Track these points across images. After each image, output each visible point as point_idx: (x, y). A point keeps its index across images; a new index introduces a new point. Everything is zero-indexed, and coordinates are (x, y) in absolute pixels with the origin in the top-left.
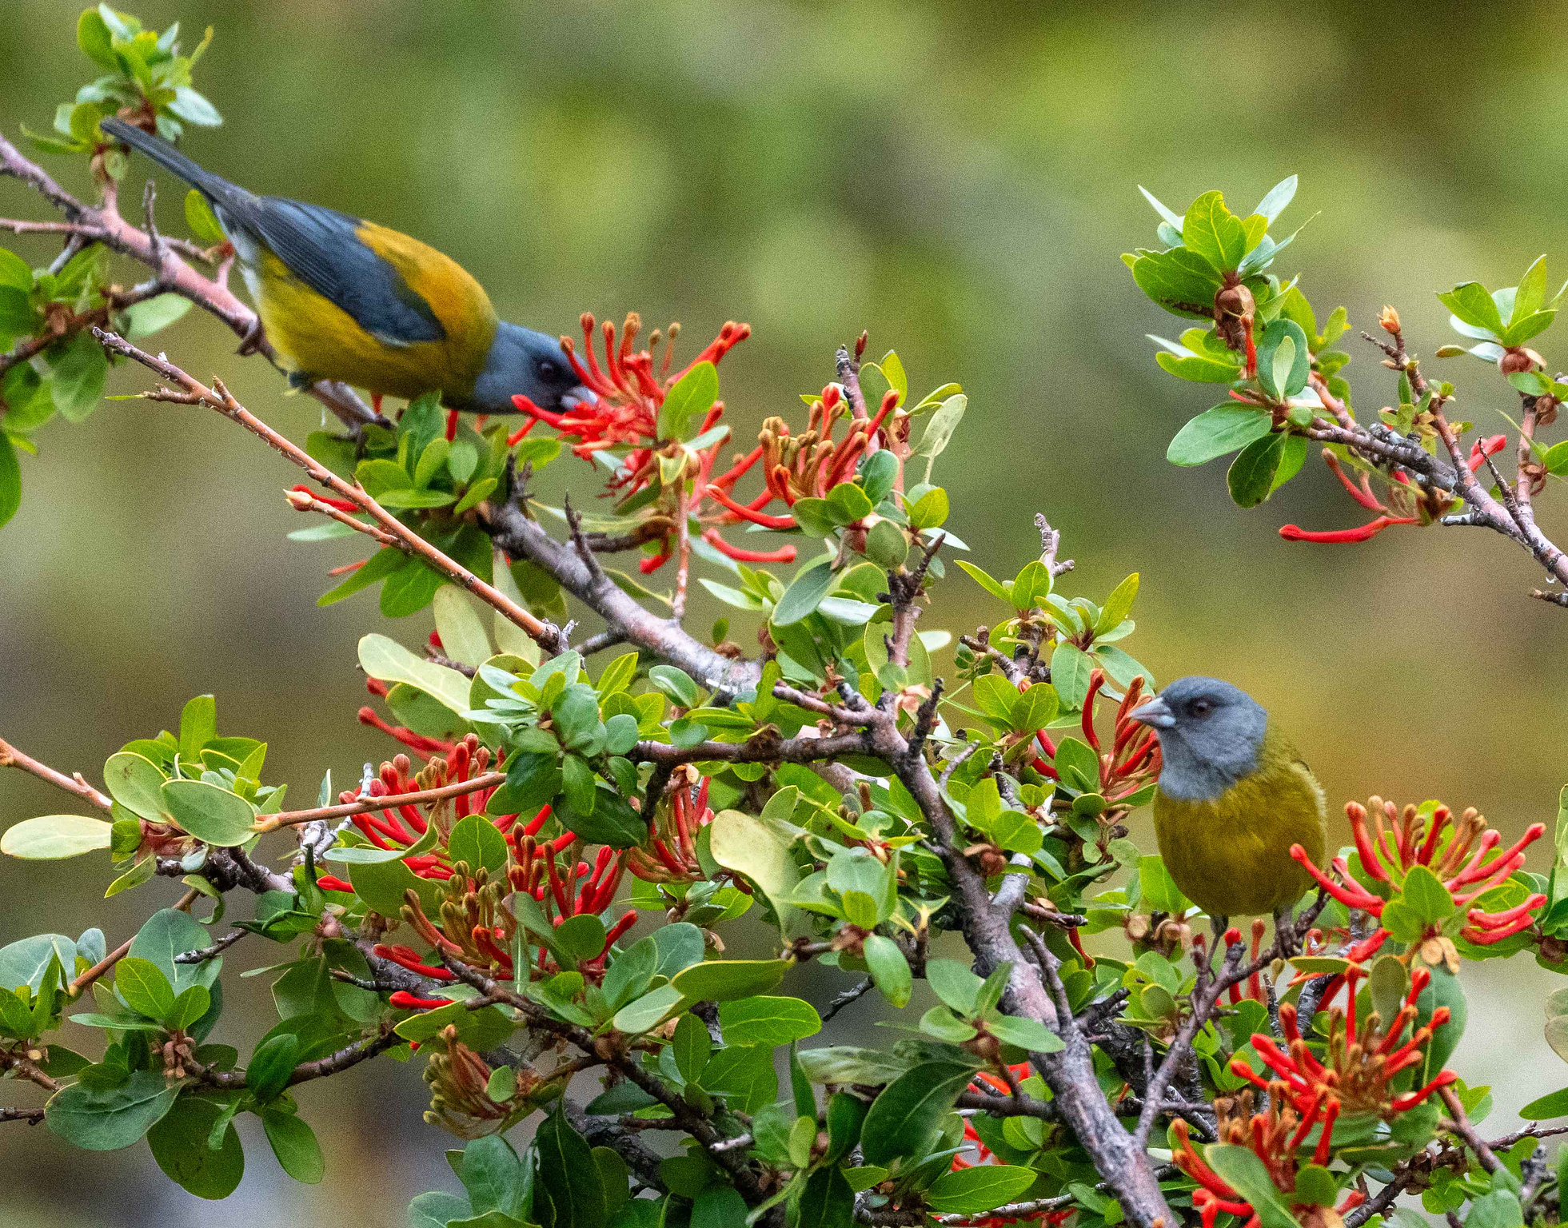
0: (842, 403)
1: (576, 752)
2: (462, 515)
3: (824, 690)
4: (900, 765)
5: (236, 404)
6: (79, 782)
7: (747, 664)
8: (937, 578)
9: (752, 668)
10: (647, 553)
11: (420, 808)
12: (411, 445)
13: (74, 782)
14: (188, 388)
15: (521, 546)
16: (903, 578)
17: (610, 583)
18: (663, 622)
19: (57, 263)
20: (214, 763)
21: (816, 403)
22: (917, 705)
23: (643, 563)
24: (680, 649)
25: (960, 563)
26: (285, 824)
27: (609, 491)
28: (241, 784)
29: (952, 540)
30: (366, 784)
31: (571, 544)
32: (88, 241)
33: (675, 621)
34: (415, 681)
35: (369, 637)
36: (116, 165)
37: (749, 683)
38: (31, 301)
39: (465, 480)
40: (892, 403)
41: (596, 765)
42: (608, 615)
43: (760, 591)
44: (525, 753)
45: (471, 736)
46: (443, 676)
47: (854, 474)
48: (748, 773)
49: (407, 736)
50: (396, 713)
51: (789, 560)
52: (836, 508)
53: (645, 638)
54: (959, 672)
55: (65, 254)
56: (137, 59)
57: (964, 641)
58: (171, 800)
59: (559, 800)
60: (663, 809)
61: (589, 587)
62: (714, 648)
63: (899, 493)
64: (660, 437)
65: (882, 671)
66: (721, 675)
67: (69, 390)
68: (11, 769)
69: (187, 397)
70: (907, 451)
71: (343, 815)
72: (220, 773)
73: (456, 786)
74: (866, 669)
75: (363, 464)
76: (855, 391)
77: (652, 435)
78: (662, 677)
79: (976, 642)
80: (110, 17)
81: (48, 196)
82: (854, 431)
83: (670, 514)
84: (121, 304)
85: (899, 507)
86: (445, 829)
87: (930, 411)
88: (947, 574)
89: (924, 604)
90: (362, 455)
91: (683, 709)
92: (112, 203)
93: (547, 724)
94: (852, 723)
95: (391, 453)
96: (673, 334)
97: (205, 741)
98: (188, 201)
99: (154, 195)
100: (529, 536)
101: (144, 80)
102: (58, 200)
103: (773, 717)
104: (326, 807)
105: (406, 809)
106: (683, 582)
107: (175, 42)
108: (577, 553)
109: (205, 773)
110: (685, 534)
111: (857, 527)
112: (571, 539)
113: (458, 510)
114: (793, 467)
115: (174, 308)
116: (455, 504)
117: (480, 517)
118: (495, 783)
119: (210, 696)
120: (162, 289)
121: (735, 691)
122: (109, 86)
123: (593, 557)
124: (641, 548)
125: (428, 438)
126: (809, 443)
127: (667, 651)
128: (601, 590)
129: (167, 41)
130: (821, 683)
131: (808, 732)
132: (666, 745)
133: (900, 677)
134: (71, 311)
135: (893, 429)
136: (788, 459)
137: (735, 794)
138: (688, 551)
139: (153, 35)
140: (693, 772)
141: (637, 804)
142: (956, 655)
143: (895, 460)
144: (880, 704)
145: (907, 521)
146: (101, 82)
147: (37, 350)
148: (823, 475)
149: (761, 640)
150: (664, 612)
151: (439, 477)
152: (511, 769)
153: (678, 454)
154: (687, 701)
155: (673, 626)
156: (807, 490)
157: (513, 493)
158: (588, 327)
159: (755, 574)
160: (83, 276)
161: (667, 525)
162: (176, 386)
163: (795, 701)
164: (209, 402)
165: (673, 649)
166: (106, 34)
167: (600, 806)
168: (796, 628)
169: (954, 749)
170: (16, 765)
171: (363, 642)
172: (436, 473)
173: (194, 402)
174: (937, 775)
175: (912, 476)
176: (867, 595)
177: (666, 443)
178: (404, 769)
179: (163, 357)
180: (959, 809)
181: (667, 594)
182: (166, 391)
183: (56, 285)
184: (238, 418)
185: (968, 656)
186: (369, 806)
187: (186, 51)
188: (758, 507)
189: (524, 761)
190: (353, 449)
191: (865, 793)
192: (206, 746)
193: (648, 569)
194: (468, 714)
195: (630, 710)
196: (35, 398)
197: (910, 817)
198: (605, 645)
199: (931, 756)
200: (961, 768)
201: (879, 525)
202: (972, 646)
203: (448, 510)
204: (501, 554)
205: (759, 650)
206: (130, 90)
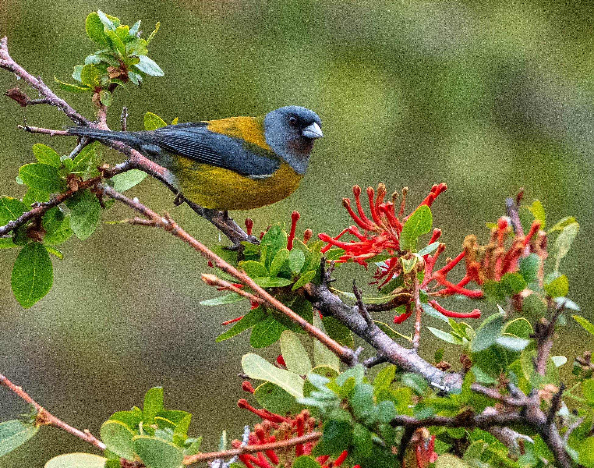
0: (509, 228)
1: (362, 421)
2: (296, 290)
3: (499, 387)
4: (541, 430)
5: (176, 226)
6: (87, 434)
7: (454, 374)
8: (562, 326)
9: (457, 376)
10: (398, 312)
11: (276, 452)
12: (268, 252)
13: (85, 434)
14: (149, 217)
15: (328, 308)
16: (543, 326)
17: (378, 329)
18: (408, 351)
19: (74, 152)
20: (162, 425)
21: (494, 228)
22: (551, 396)
23: (396, 318)
24: (416, 365)
25: (574, 316)
26: (201, 461)
27: (375, 280)
28: (177, 437)
29: (571, 305)
30: (246, 437)
31: (356, 307)
32: (91, 140)
33: (414, 350)
34: (273, 379)
35: (248, 355)
36: (106, 99)
37: (455, 385)
38: (59, 173)
39: (298, 271)
40: (536, 228)
41: (372, 428)
42: (377, 346)
43: (462, 334)
44: (332, 422)
45: (305, 411)
46: (289, 377)
47: (515, 268)
48: (455, 434)
49: (265, 414)
50: (259, 401)
51: (477, 316)
52: (506, 287)
53: (398, 360)
54: (574, 377)
55: (78, 148)
56: (118, 40)
57: (577, 360)
58: (137, 447)
59: (351, 449)
60: (409, 453)
61: (366, 331)
62: (436, 365)
63: (540, 278)
64: (402, 250)
65: (532, 377)
66: (440, 380)
67: (80, 222)
68: (52, 427)
69: (149, 222)
70: (545, 254)
71: (231, 456)
72: (165, 431)
73: (296, 439)
74: (521, 375)
75: (241, 263)
76: (517, 221)
77: (397, 249)
78: (408, 380)
79: (583, 361)
80: (103, 17)
81: (69, 115)
82: (515, 243)
83: (410, 292)
84: (108, 175)
85: (541, 286)
86: (289, 462)
87: (558, 232)
88: (568, 323)
89: (554, 340)
90: (241, 257)
91: (420, 397)
92: (103, 119)
93: (345, 406)
94: (514, 406)
95: (257, 257)
96: (405, 193)
97: (158, 412)
98: (145, 118)
99: (127, 115)
100: (332, 302)
101: (122, 53)
102: (74, 117)
103: (471, 402)
104: (223, 451)
105: (269, 452)
106: (418, 329)
107: (139, 31)
108: (359, 312)
109: (158, 431)
110: (418, 302)
111: (517, 297)
112: (356, 304)
113: (293, 288)
114: (482, 263)
115: (138, 176)
116: (293, 284)
117: (306, 292)
118: (316, 438)
119: (161, 387)
120: (131, 166)
121: (447, 389)
122: (103, 54)
123: (368, 314)
124: (395, 309)
125: (276, 249)
126: (490, 251)
127: (410, 366)
128: (373, 333)
129: (134, 30)
130: (497, 383)
131: (490, 411)
132: (411, 417)
133: (541, 380)
134: (81, 179)
135: (538, 243)
136: (479, 259)
137: (447, 446)
138: (420, 311)
139: (127, 27)
140: (426, 432)
141: (395, 451)
142: (572, 368)
143: (538, 259)
144: (530, 395)
145: (545, 293)
146: (98, 52)
147: (63, 200)
148: (498, 267)
149: (462, 361)
150: (408, 345)
151: (283, 270)
152: (326, 430)
153: (412, 257)
154: (422, 393)
155: (413, 353)
156: (489, 275)
157: (324, 279)
158: (357, 193)
159: (458, 324)
160: (87, 159)
161: (409, 297)
162: (143, 216)
163: (482, 393)
164: (161, 225)
165: (413, 366)
166: (102, 26)
167: (374, 451)
168: (482, 354)
169: (571, 421)
170: (53, 425)
171: (244, 357)
172: (282, 268)
173: (153, 225)
174: (562, 434)
175: (548, 268)
176: (520, 335)
177: (404, 253)
178: (267, 429)
179: (136, 200)
180: (574, 454)
181: (409, 336)
182: (138, 219)
183: (73, 165)
184: (177, 234)
185: (579, 368)
186: (246, 451)
187: (144, 36)
188: (462, 285)
189: (331, 428)
190: (236, 254)
191: (521, 445)
192: (157, 416)
193: (398, 321)
194: (301, 399)
195: (391, 397)
196: (62, 226)
197: (546, 458)
198: (375, 363)
199: (558, 424)
200: (575, 432)
201: (530, 296)
202: (581, 363)
203: (289, 288)
204: (317, 312)
205: (461, 366)
206: (114, 57)
